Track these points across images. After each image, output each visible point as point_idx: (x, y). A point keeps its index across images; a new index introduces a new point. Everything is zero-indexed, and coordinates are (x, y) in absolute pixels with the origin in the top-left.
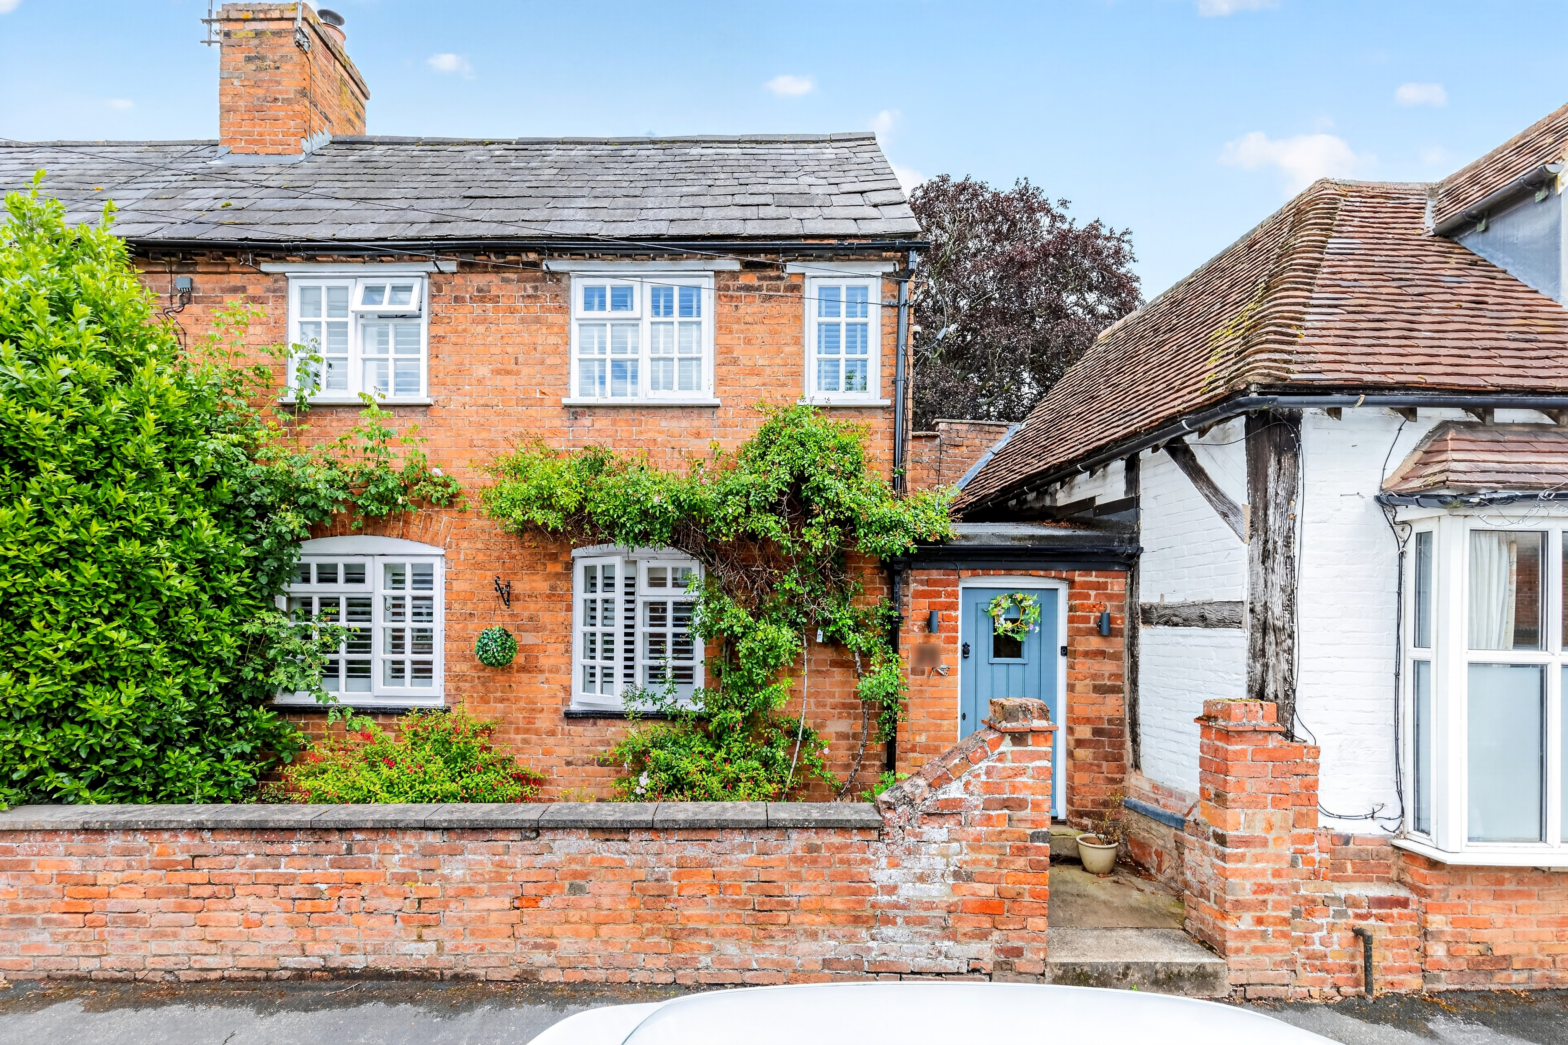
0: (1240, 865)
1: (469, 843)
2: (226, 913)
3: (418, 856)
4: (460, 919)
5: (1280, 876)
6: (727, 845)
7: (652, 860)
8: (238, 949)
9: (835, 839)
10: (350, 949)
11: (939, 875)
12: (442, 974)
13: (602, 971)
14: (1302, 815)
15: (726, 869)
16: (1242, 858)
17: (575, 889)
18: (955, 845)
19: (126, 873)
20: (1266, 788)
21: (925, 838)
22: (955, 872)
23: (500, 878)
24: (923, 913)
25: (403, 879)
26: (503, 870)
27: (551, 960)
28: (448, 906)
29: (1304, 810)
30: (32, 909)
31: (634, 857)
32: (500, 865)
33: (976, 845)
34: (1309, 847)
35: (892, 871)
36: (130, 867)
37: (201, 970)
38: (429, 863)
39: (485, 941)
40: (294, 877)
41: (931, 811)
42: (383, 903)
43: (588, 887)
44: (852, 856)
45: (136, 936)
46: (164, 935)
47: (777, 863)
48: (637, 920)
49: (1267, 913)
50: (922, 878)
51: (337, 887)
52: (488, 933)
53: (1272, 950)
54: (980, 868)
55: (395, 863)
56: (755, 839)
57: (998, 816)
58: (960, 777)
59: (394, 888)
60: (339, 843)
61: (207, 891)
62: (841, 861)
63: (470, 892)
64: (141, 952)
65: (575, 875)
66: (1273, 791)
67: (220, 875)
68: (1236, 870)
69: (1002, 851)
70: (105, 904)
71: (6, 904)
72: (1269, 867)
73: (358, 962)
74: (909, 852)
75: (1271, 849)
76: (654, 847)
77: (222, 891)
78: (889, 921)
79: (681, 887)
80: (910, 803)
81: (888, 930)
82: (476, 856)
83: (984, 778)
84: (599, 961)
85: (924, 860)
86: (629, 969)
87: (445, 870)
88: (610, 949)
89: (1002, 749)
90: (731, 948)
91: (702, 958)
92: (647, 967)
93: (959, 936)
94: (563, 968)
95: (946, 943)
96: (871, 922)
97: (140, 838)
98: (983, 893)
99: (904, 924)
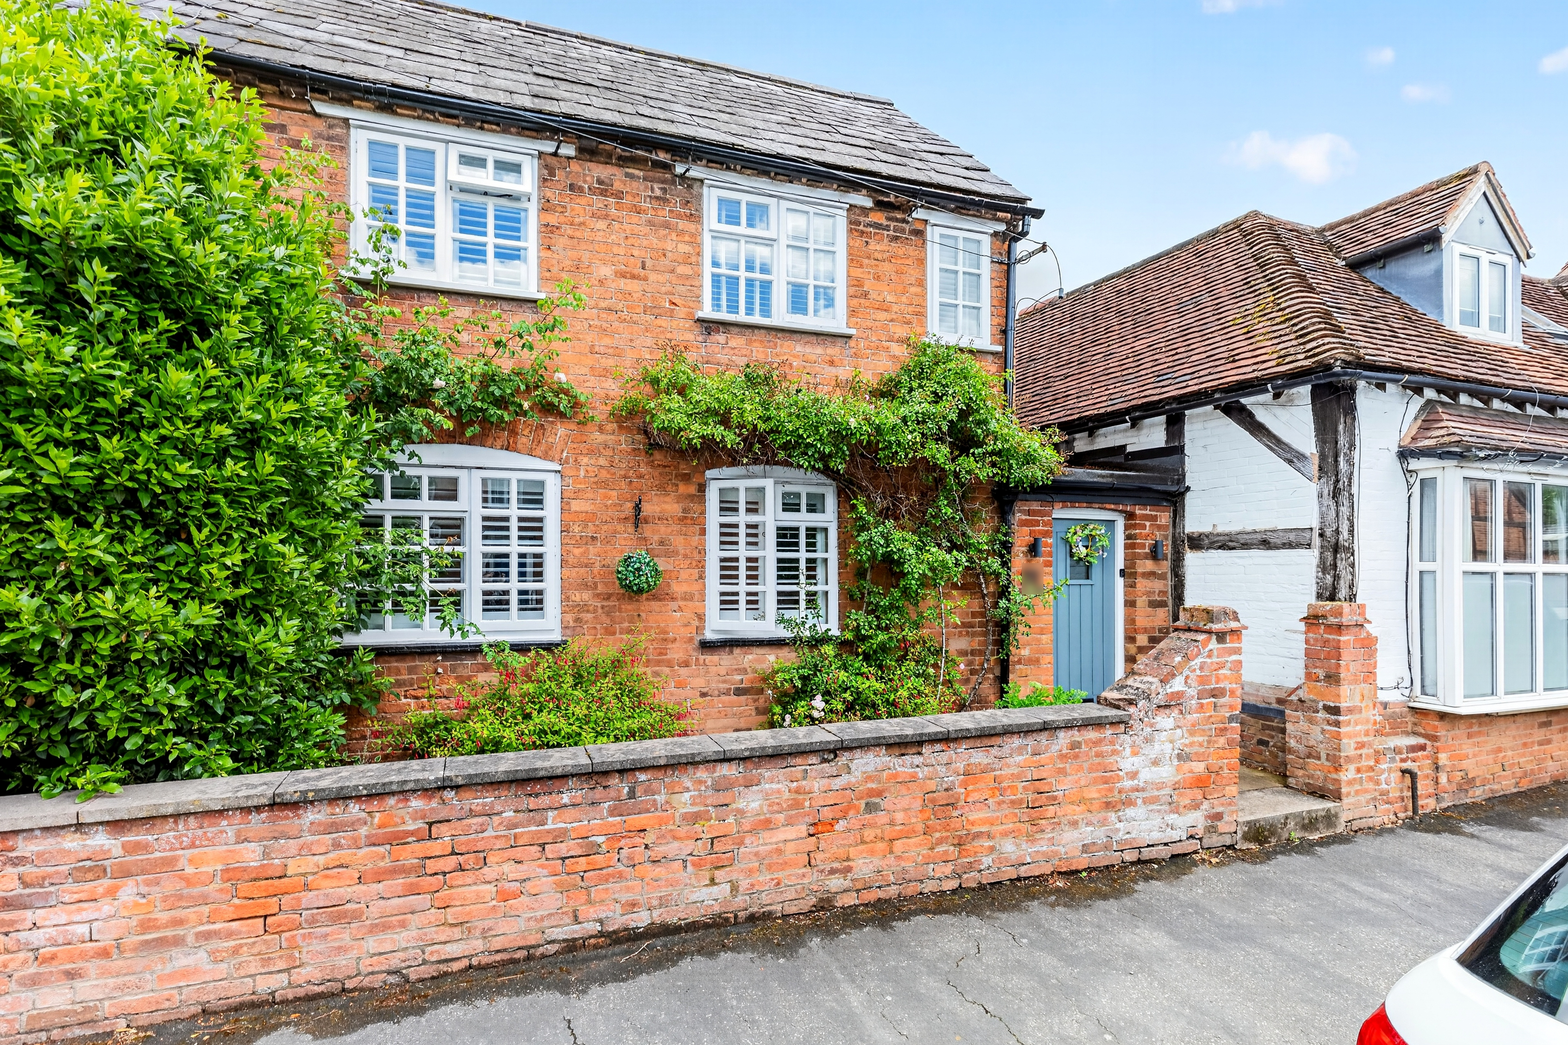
0: (1348, 728)
1: (767, 772)
2: (474, 888)
3: (710, 792)
4: (756, 854)
5: (1367, 735)
6: (1006, 750)
7: (941, 770)
8: (490, 929)
9: (1092, 734)
10: (633, 905)
11: (1168, 757)
12: (736, 917)
13: (894, 887)
14: (1372, 689)
15: (1006, 772)
16: (1348, 724)
17: (871, 808)
18: (1179, 731)
19: (331, 855)
20: (1360, 668)
21: (1158, 727)
22: (1178, 753)
23: (796, 805)
24: (1156, 793)
25: (694, 818)
26: (800, 797)
27: (847, 884)
28: (743, 841)
29: (1374, 684)
30: (178, 922)
31: (926, 768)
32: (797, 791)
33: (1193, 729)
35: (1135, 759)
36: (337, 845)
37: (439, 962)
38: (722, 798)
39: (780, 875)
40: (566, 830)
41: (1162, 702)
42: (672, 848)
43: (883, 804)
44: (1105, 748)
45: (345, 934)
46: (386, 927)
47: (1048, 761)
48: (927, 831)
49: (1362, 764)
50: (1156, 763)
51: (613, 837)
52: (785, 865)
53: (1367, 791)
54: (1196, 749)
55: (684, 802)
56: (1030, 741)
57: (1208, 703)
58: (1182, 673)
59: (684, 827)
60: (620, 786)
61: (453, 861)
62: (1097, 754)
63: (767, 825)
64: (354, 954)
65: (872, 793)
66: (1363, 670)
67: (467, 843)
68: (1346, 732)
69: (1210, 734)
70: (299, 900)
71: (134, 922)
72: (1363, 728)
73: (641, 920)
74: (1147, 741)
75: (1364, 715)
76: (944, 757)
77: (469, 860)
78: (1133, 803)
79: (967, 795)
80: (1148, 698)
81: (1130, 812)
82: (774, 786)
83: (1198, 672)
84: (892, 879)
85: (1157, 746)
86: (921, 881)
87: (741, 804)
88: (903, 864)
89: (1210, 647)
90: (1008, 847)
91: (984, 858)
92: (936, 875)
93: (1180, 808)
94: (858, 890)
95: (1172, 815)
96: (1119, 806)
97: (354, 807)
98: (1197, 770)
99: (1142, 804)
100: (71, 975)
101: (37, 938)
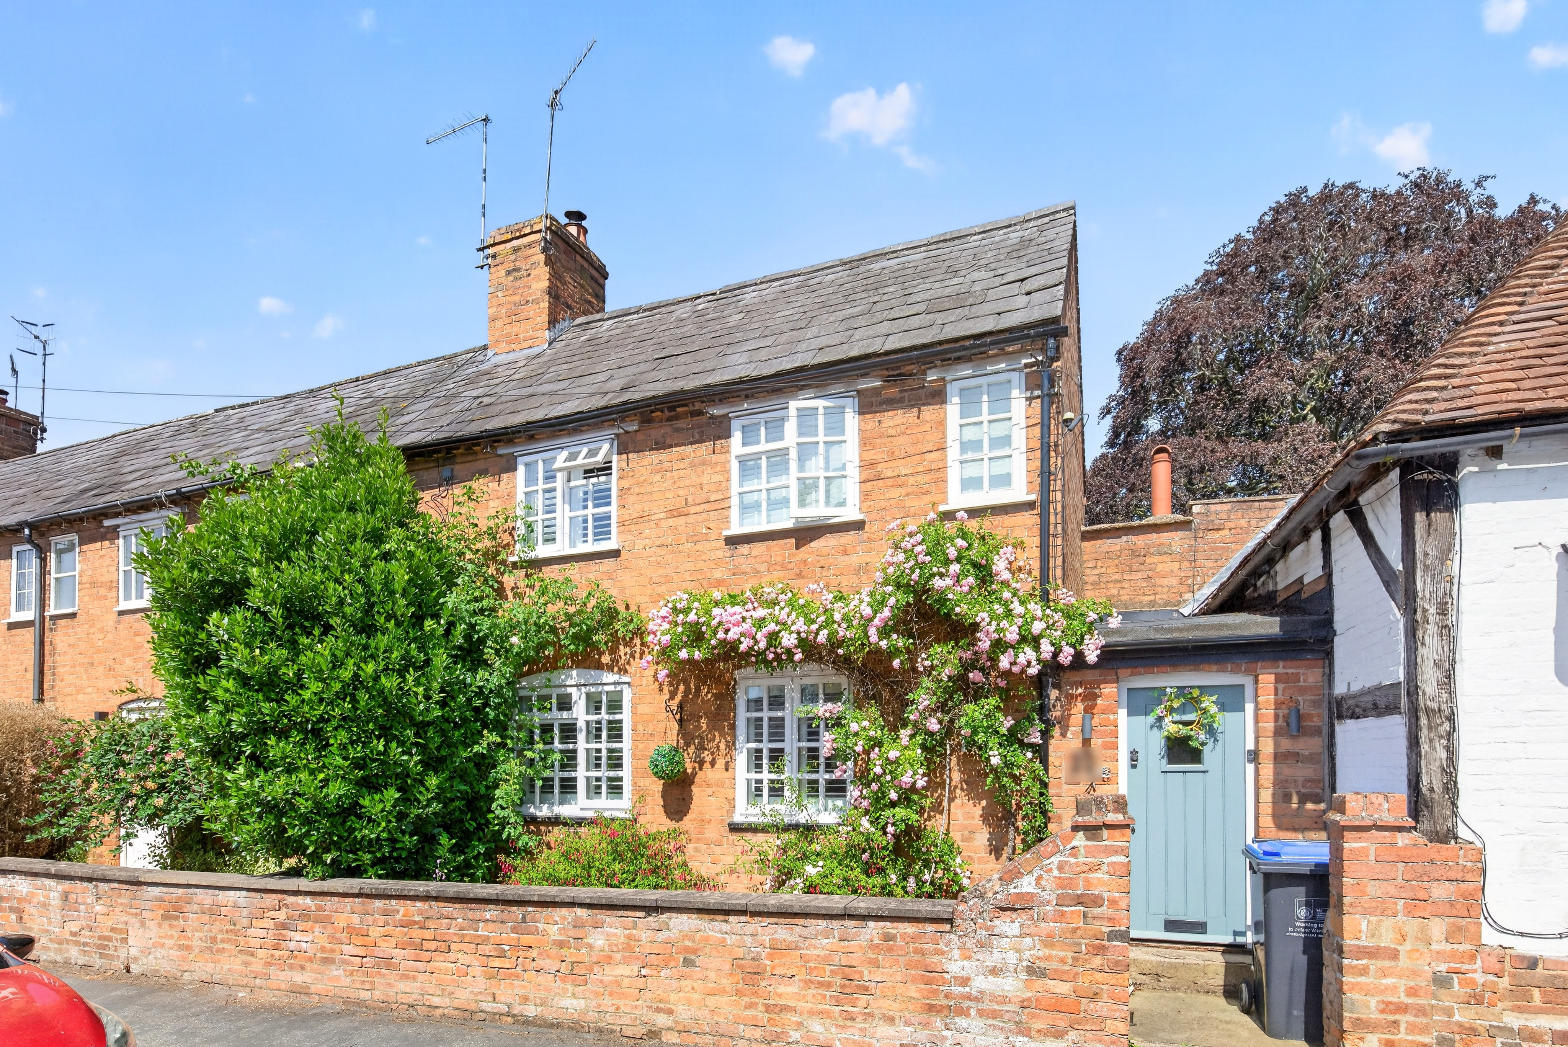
0: (1362, 979)
1: (608, 917)
2: (445, 964)
3: (571, 927)
4: (601, 981)
5: (1415, 995)
6: (811, 930)
7: (749, 940)
8: (453, 993)
9: (910, 929)
10: (525, 1000)
11: (1012, 969)
12: (589, 1027)
13: (710, 1037)
14: (1460, 929)
15: (812, 952)
16: (1364, 971)
17: (688, 962)
18: (1028, 941)
20: (1394, 892)
21: (997, 931)
22: (1028, 967)
23: (630, 950)
25: (561, 944)
26: (632, 943)
27: (670, 1024)
28: (592, 970)
29: (1462, 922)
30: (333, 951)
31: (734, 937)
32: (629, 937)
33: (1049, 941)
34: (1469, 967)
35: (966, 963)
38: (579, 933)
39: (621, 1003)
40: (488, 937)
41: (1002, 904)
42: (547, 964)
43: (698, 962)
44: (926, 946)
45: (391, 976)
47: (857, 949)
48: (738, 995)
49: (1398, 1037)
50: (994, 971)
51: (516, 947)
52: (623, 996)
54: (1055, 965)
55: (555, 932)
56: (835, 924)
57: (1072, 912)
58: (1031, 871)
59: (554, 951)
60: (517, 912)
61: (433, 945)
62: (916, 951)
63: (609, 960)
64: (395, 990)
65: (687, 950)
66: (1404, 895)
67: (441, 933)
68: (1358, 983)
69: (1076, 949)
70: (373, 951)
71: (319, 947)
72: (1402, 984)
73: (531, 1011)
74: (981, 945)
75: (1404, 962)
76: (750, 930)
77: (443, 946)
78: (963, 1012)
79: (773, 968)
80: (982, 896)
81: (962, 1022)
82: (612, 930)
83: (1056, 873)
84: (707, 1029)
85: (996, 955)
86: (732, 1038)
87: (590, 940)
88: (716, 1018)
89: (1075, 843)
90: (816, 1027)
91: (792, 1033)
92: (747, 1037)
93: (1033, 1033)
94: (679, 1032)
95: (1020, 1038)
96: (946, 1012)
97: (393, 902)
98: (1058, 991)
99: (978, 1016)
100: (302, 968)
101: (292, 945)
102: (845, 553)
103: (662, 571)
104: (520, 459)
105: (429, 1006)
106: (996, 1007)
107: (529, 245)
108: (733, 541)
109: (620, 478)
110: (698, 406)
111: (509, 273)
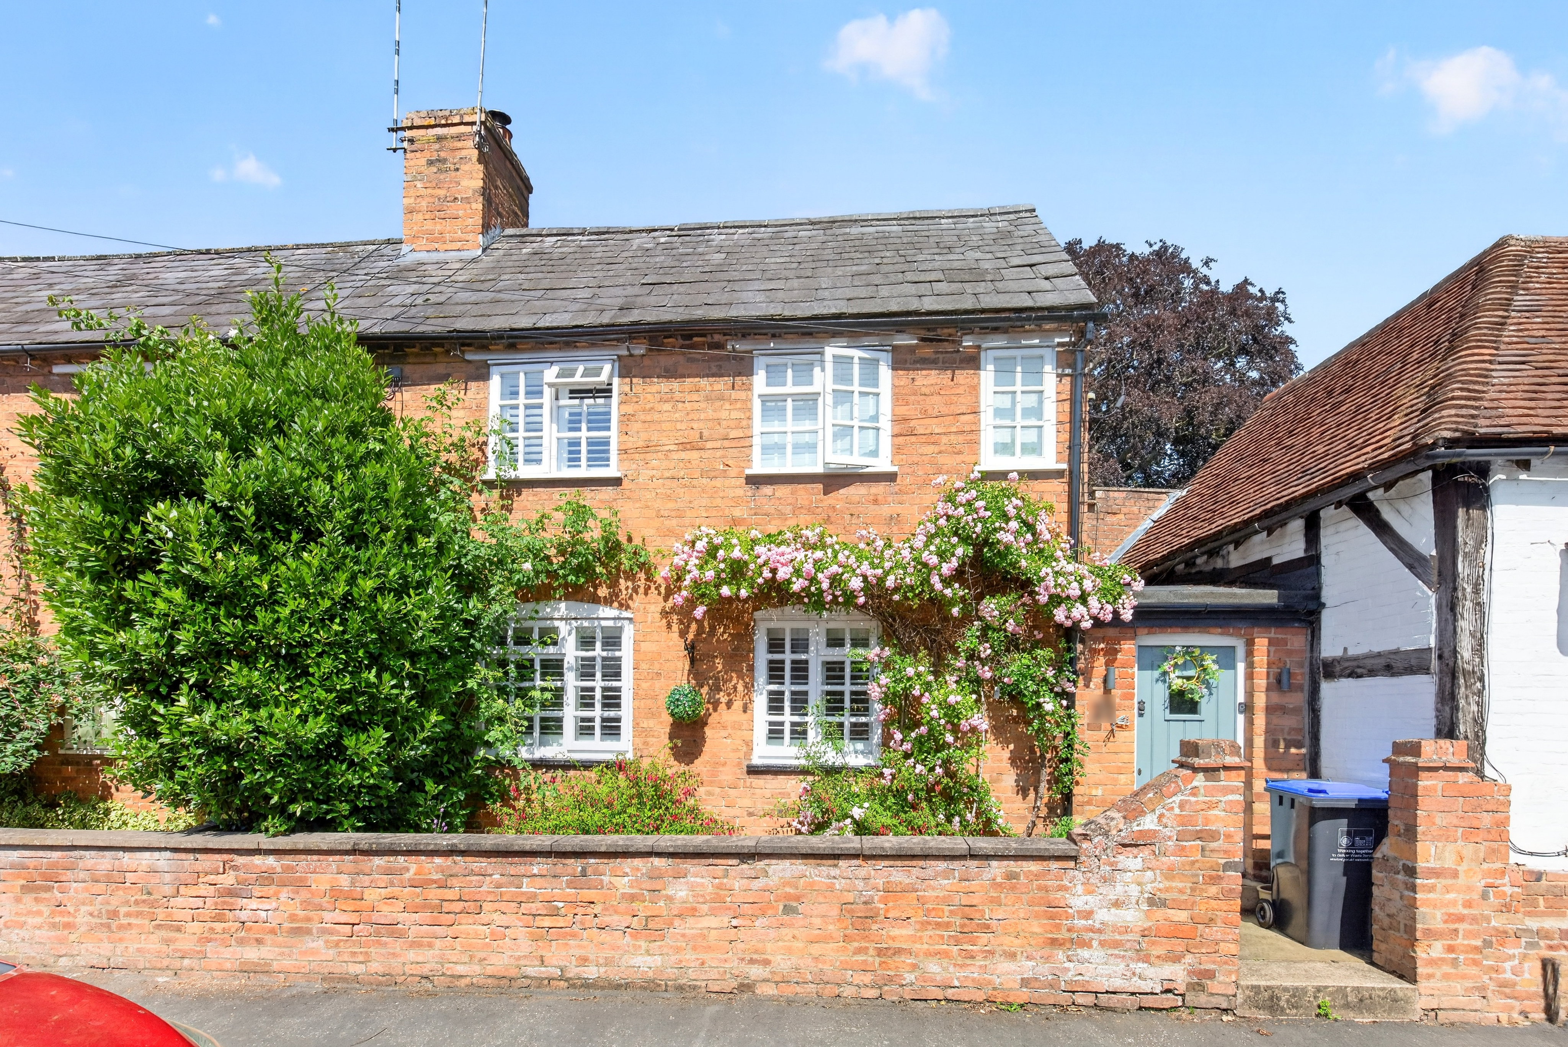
0: (1431, 896)
1: (691, 866)
2: (475, 927)
3: (645, 878)
4: (683, 935)
5: (1470, 907)
6: (930, 872)
7: (860, 885)
8: (485, 959)
9: (1033, 867)
10: (584, 961)
11: (1134, 901)
12: (666, 985)
13: (811, 987)
14: (1493, 851)
15: (930, 893)
16: (1432, 889)
17: (788, 910)
18: (1149, 874)
19: (388, 891)
20: (1455, 821)
21: (1120, 867)
22: (1149, 898)
23: (719, 899)
25: (633, 898)
26: (722, 892)
27: (766, 975)
28: (672, 924)
29: (1495, 845)
30: (308, 919)
31: (843, 881)
32: (720, 887)
33: (1170, 873)
34: (1500, 882)
35: (1089, 898)
36: (392, 885)
38: (656, 885)
39: (704, 957)
40: (535, 895)
41: (1126, 841)
42: (614, 920)
43: (801, 909)
44: (1050, 883)
45: (397, 945)
46: (420, 945)
47: (978, 888)
48: (846, 940)
49: (1459, 941)
50: (1117, 904)
51: (571, 904)
52: (709, 949)
53: (1464, 977)
54: (1175, 895)
55: (623, 884)
56: (956, 864)
57: (1191, 846)
58: (1154, 811)
59: (623, 906)
60: (575, 865)
61: (458, 907)
62: (1039, 888)
63: (693, 912)
64: (401, 960)
65: (788, 897)
66: (1463, 825)
67: (469, 893)
68: (1428, 899)
69: (1194, 880)
70: (370, 916)
71: (286, 915)
72: (1460, 897)
73: (591, 972)
74: (1105, 880)
75: (1461, 880)
76: (862, 872)
77: (471, 907)
78: (1087, 944)
79: (887, 911)
80: (1106, 834)
81: (1084, 953)
82: (698, 880)
83: (1177, 811)
84: (809, 977)
85: (1119, 888)
86: (838, 984)
87: (670, 892)
88: (820, 966)
89: (1195, 783)
90: (933, 967)
91: (906, 975)
92: (855, 983)
93: (1152, 959)
94: (777, 983)
95: (1140, 965)
96: (1068, 945)
97: (401, 859)
98: (1176, 919)
99: (1099, 948)
100: (259, 941)
101: (244, 915)
102: (876, 502)
103: (671, 505)
104: (493, 369)
105: (452, 976)
106: (1118, 937)
107: (459, 137)
108: (755, 481)
109: (621, 403)
110: (717, 338)
111: (431, 163)
